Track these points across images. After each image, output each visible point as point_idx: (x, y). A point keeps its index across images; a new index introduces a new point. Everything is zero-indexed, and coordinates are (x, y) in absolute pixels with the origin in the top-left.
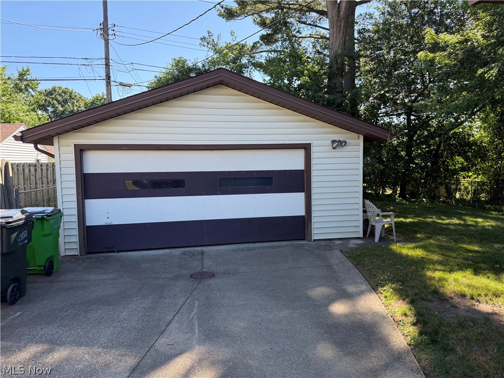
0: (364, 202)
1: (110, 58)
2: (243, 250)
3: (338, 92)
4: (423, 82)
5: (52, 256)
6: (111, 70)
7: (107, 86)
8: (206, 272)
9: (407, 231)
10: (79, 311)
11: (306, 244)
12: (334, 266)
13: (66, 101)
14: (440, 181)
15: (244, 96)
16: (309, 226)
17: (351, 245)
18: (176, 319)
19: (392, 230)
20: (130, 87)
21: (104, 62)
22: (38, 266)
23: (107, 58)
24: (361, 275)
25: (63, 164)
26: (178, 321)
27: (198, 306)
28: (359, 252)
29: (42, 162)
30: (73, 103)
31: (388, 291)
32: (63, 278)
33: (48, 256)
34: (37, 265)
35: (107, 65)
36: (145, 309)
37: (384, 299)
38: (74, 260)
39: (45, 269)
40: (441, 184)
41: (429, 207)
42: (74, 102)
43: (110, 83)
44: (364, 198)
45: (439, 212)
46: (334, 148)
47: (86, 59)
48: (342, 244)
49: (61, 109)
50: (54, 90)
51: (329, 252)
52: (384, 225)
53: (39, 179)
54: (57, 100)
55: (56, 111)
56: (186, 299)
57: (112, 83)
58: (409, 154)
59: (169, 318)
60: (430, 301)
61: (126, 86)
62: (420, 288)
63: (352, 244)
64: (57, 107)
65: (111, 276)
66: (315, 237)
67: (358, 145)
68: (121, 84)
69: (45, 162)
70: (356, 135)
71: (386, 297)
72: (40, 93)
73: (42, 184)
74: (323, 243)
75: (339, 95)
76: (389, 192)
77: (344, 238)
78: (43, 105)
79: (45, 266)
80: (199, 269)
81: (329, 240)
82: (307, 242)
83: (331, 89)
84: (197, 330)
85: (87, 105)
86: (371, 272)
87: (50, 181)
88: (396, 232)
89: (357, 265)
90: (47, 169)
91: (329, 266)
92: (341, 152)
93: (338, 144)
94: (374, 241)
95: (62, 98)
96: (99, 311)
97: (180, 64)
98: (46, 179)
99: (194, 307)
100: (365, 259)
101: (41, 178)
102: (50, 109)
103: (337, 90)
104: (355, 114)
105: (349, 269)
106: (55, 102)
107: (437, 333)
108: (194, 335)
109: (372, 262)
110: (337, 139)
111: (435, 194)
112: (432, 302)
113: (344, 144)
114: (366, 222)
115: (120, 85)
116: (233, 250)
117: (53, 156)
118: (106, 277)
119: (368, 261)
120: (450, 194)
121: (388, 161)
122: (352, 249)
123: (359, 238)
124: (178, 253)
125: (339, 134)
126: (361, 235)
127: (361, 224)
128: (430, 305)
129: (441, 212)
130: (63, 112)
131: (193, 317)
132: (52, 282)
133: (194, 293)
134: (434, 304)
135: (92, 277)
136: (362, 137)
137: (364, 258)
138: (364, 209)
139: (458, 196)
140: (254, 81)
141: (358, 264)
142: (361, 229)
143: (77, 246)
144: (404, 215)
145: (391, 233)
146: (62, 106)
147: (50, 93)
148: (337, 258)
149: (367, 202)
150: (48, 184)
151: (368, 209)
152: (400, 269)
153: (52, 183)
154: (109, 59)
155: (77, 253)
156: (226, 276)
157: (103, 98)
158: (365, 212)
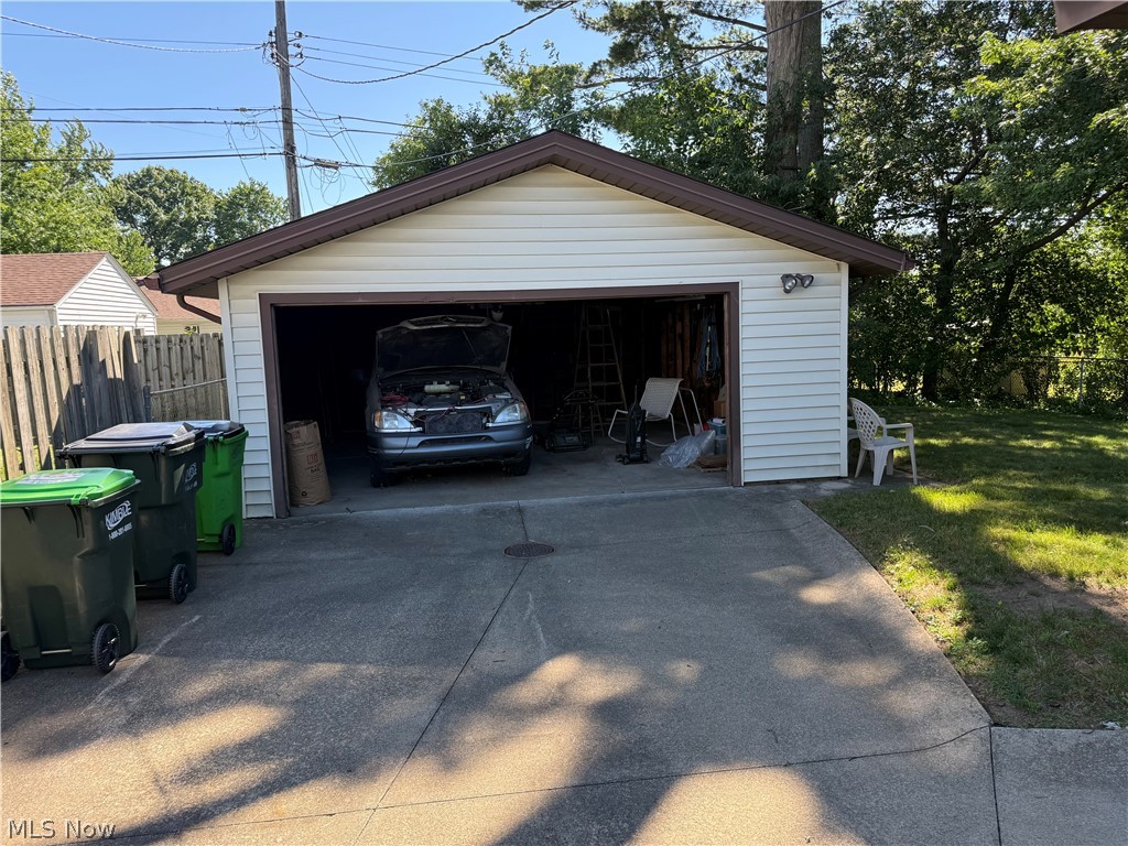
0: (850, 403)
1: (293, 107)
2: (600, 504)
3: (787, 169)
4: (975, 143)
5: (232, 517)
6: (295, 133)
7: (289, 168)
8: (535, 545)
9: (940, 462)
10: (310, 612)
11: (731, 492)
12: (793, 531)
13: (173, 200)
14: (1010, 358)
15: (598, 186)
16: (735, 455)
17: (823, 493)
18: (498, 621)
19: (909, 462)
20: (337, 168)
21: (279, 115)
22: (209, 535)
23: (287, 108)
24: (849, 545)
25: (240, 334)
26: (502, 625)
27: (535, 600)
28: (841, 503)
29: (147, 334)
30: (188, 205)
31: (905, 570)
32: (257, 558)
33: (227, 515)
34: (206, 532)
35: (288, 122)
36: (434, 606)
37: (896, 585)
38: (266, 526)
39: (221, 541)
40: (1014, 366)
41: (987, 416)
42: (191, 202)
43: (294, 161)
44: (849, 396)
45: (1009, 424)
46: (787, 291)
47: (243, 110)
48: (804, 491)
49: (164, 217)
50: (148, 174)
51: (778, 505)
52: (892, 451)
53: (153, 370)
54: (156, 199)
55: (153, 223)
56: (508, 588)
57: (300, 161)
58: (944, 300)
59: (485, 620)
60: (987, 585)
61: (328, 167)
62: (968, 562)
63: (826, 489)
64: (156, 214)
65: (351, 553)
66: (747, 478)
67: (839, 284)
68: (319, 163)
69: (153, 334)
70: (833, 263)
71: (901, 580)
72: (116, 182)
73: (160, 379)
74: (765, 489)
75: (788, 175)
76: (898, 386)
77: (809, 479)
78: (125, 209)
79: (221, 536)
80: (519, 540)
81: (778, 482)
82: (732, 488)
83: (770, 161)
84: (542, 638)
85: (220, 207)
86: (869, 537)
87: (177, 374)
88: (918, 465)
89: (839, 526)
90: (169, 349)
91: (783, 531)
92: (801, 299)
93: (797, 283)
94: (872, 483)
95: (165, 192)
96: (349, 612)
97: (438, 114)
98: (167, 369)
99: (528, 602)
100: (856, 515)
101: (158, 368)
102: (140, 218)
103: (785, 162)
104: (823, 214)
105: (824, 535)
106: (150, 201)
107: (1000, 634)
108: (538, 645)
109: (870, 521)
110: (794, 273)
111: (1000, 389)
112: (992, 587)
113: (807, 282)
114: (854, 445)
115: (316, 164)
116: (581, 505)
117: (217, 320)
118: (339, 555)
119: (862, 518)
120: (1034, 388)
121: (898, 316)
122: (827, 499)
123: (839, 478)
124: (471, 510)
125: (798, 261)
126: (844, 472)
127: (844, 449)
128: (988, 592)
129: (1014, 426)
130: (169, 223)
131: (530, 618)
132: (238, 565)
133: (521, 580)
134: (996, 591)
135: (313, 555)
136: (845, 268)
137: (852, 513)
138: (851, 418)
139: (1051, 392)
140: (604, 147)
141: (841, 525)
142: (844, 461)
143: (269, 499)
144: (934, 431)
145: (906, 467)
146: (167, 210)
147: (138, 183)
148: (796, 515)
149: (857, 403)
150: (172, 379)
151: (859, 418)
152: (927, 530)
153: (181, 377)
154: (290, 110)
155: (270, 512)
156: (577, 550)
157: (252, 190)
158: (852, 424)
